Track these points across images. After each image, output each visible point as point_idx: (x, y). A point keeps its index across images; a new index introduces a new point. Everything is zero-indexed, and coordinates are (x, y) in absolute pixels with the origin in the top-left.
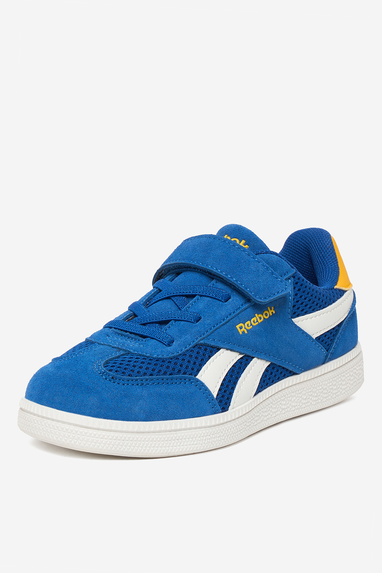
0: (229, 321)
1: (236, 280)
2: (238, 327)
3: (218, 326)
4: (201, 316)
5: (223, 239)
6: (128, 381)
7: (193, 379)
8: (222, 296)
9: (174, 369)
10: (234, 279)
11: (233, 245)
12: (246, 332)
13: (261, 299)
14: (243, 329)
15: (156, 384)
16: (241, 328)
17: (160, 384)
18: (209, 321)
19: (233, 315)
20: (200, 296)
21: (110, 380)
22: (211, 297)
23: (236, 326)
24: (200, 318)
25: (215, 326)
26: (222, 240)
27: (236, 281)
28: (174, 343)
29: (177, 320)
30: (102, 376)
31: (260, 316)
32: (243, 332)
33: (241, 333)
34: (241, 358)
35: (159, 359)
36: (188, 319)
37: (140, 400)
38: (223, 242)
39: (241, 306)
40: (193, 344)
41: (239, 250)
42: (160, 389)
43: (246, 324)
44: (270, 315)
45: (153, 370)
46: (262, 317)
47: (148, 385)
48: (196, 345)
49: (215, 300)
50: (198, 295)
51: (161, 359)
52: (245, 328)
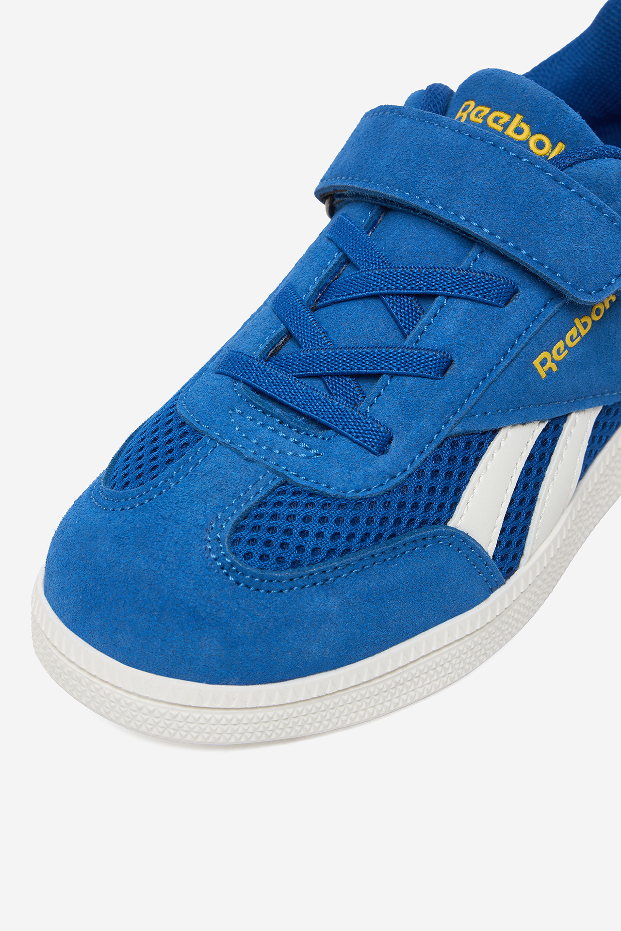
0: (518, 355)
1: (528, 255)
2: (536, 363)
3: (494, 375)
4: (451, 358)
5: (490, 138)
6: (292, 580)
7: (443, 533)
8: (498, 294)
9: (398, 521)
10: (524, 252)
11: (517, 157)
12: (555, 369)
13: (590, 294)
14: (549, 364)
15: (357, 572)
16: (543, 363)
17: (367, 568)
18: (471, 370)
19: (526, 337)
20: (445, 296)
21: (247, 586)
22: (472, 300)
23: (534, 363)
24: (451, 362)
25: (485, 378)
26: (490, 141)
27: (530, 256)
28: (393, 444)
29: (397, 375)
30: (227, 574)
31: (585, 321)
32: (549, 372)
33: (543, 375)
34: (544, 430)
35: (360, 499)
36: (422, 372)
37: (323, 626)
38: (492, 148)
39: (542, 310)
40: (437, 439)
41: (532, 168)
42: (366, 582)
43: (554, 351)
44: (605, 308)
45: (351, 536)
46: (588, 323)
47: (339, 580)
48: (446, 439)
49: (482, 306)
50: (442, 295)
51: (366, 499)
52: (553, 361)
